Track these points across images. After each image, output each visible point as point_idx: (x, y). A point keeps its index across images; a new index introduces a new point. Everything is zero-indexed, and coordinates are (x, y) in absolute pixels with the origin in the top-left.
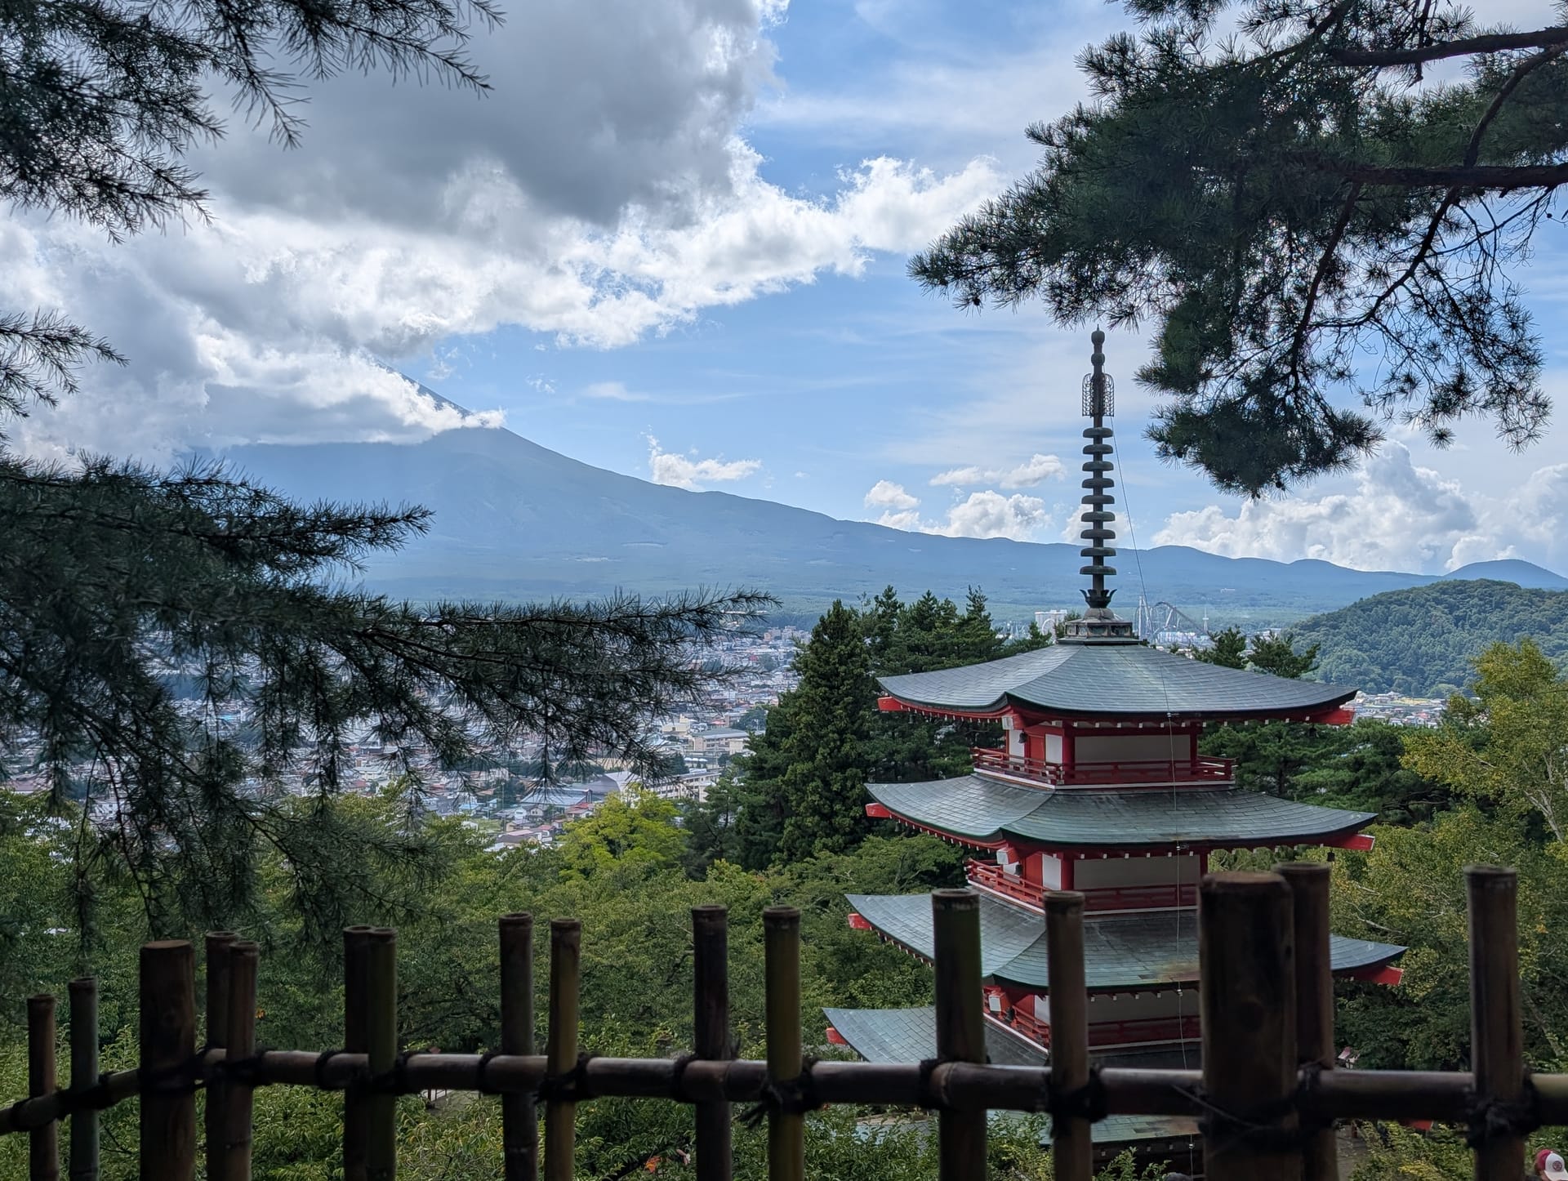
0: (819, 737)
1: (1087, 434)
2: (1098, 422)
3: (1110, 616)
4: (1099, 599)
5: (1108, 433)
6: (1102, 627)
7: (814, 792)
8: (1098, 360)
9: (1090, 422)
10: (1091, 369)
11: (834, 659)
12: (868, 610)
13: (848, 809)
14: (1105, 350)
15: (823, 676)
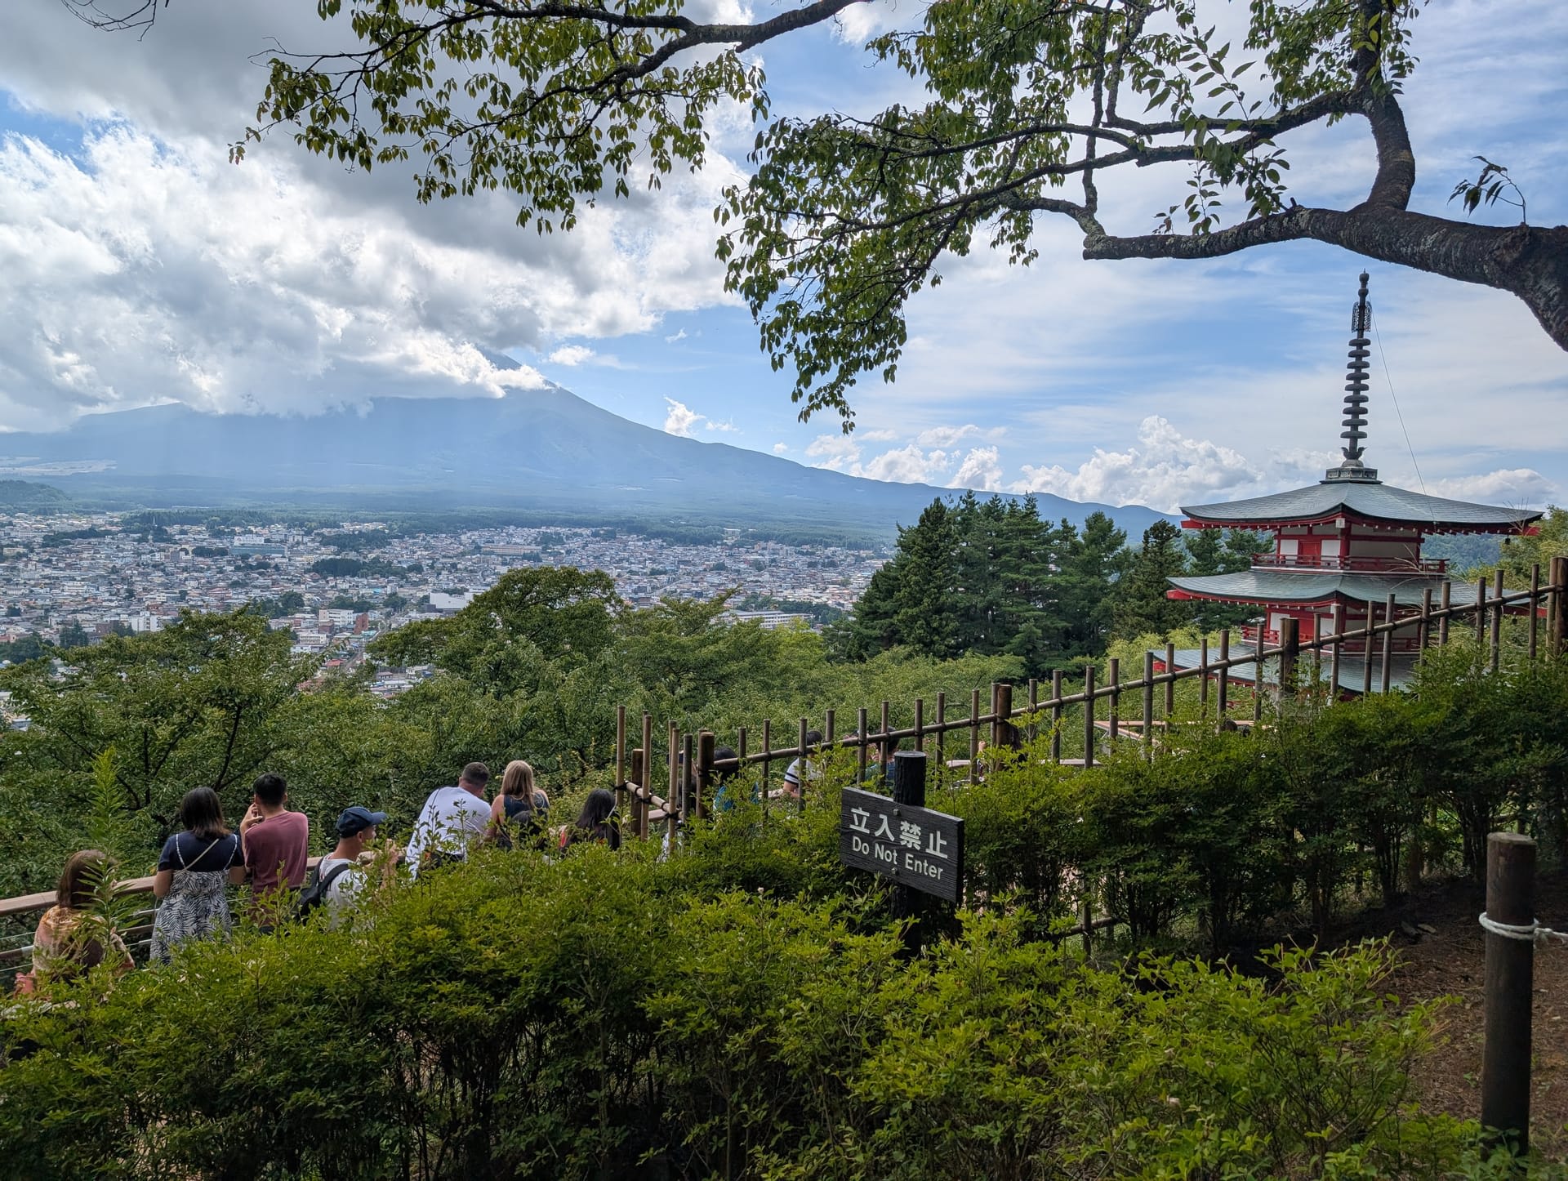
0: (922, 591)
1: (1352, 343)
2: (1361, 335)
3: (1360, 464)
4: (1353, 453)
5: (1367, 342)
6: (1359, 471)
7: (921, 627)
8: (1363, 293)
9: (1355, 335)
10: (1358, 299)
11: (935, 537)
12: (952, 506)
13: (943, 639)
14: (1368, 287)
15: (926, 550)
